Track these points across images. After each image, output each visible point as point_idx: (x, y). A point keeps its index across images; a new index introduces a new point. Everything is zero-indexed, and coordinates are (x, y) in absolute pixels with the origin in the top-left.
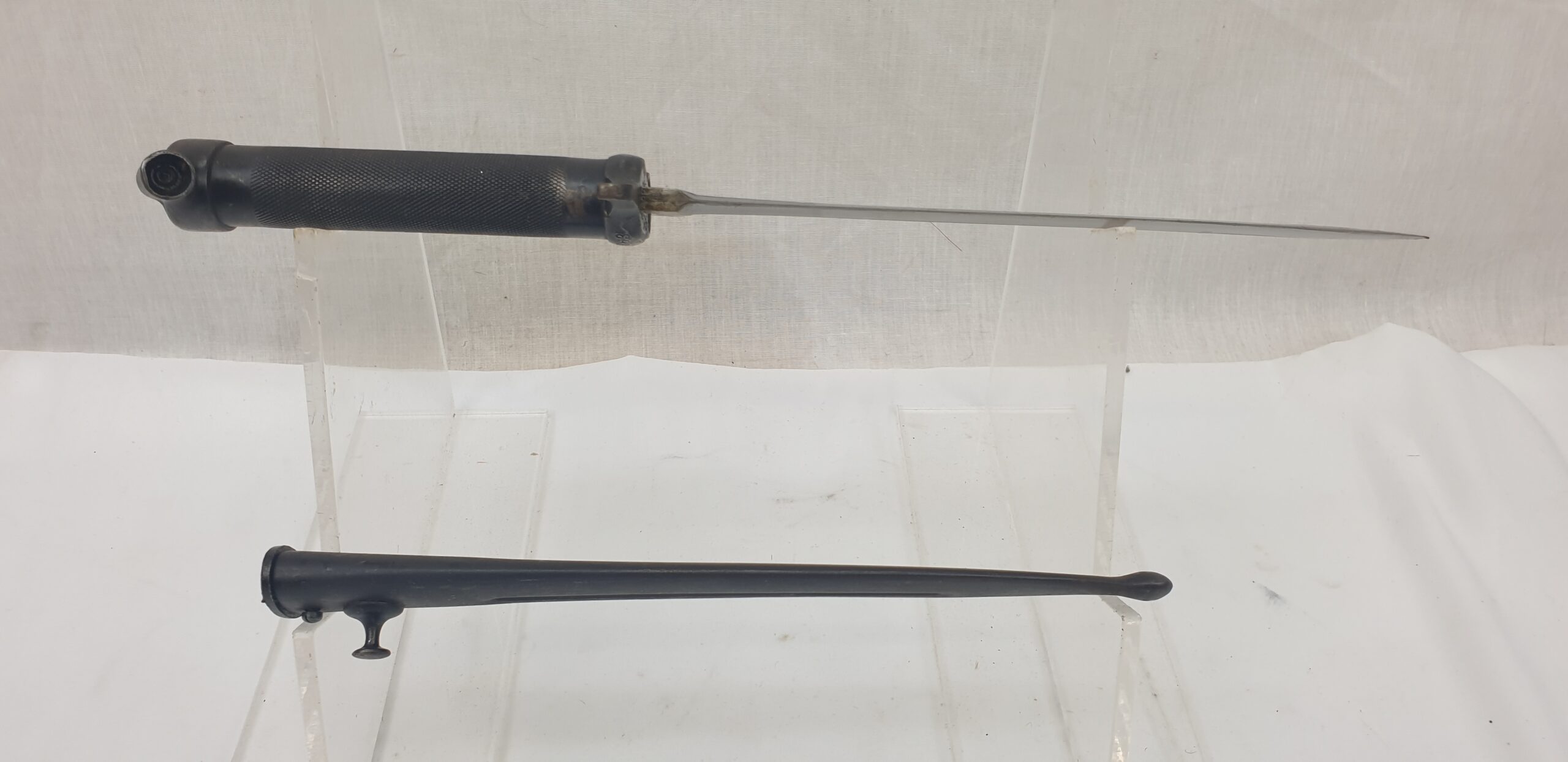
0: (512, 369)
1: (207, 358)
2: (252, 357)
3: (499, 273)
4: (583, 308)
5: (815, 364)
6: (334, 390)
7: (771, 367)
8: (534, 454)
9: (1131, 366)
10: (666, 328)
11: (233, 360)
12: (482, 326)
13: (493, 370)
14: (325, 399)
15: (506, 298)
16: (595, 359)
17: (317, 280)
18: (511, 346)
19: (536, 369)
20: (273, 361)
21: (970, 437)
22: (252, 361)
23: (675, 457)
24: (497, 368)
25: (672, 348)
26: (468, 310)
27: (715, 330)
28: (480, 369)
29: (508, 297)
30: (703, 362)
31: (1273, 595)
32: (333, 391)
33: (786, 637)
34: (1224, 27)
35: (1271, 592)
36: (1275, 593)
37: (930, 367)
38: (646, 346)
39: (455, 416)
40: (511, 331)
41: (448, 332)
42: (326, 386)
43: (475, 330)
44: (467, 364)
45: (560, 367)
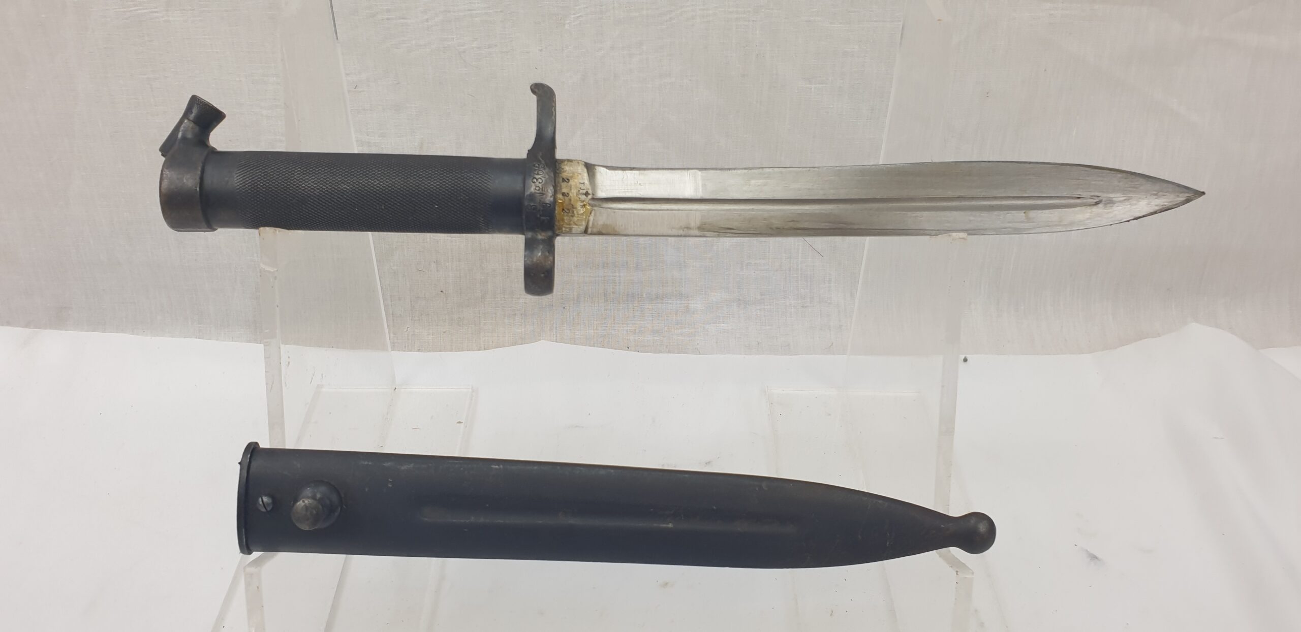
0: (445, 350)
1: (196, 338)
2: (232, 338)
3: (437, 271)
4: (505, 300)
5: (698, 350)
6: (289, 363)
7: (660, 352)
8: (460, 422)
9: (968, 357)
10: (573, 318)
11: (217, 340)
12: (422, 315)
13: (430, 351)
14: (280, 371)
15: (442, 291)
16: (514, 344)
17: (277, 271)
18: (445, 332)
19: (465, 351)
20: (249, 341)
21: (830, 415)
22: (232, 341)
23: (577, 426)
24: (434, 350)
25: (578, 335)
26: (411, 301)
27: (614, 320)
28: (419, 350)
29: (444, 292)
30: (603, 346)
31: (1094, 557)
32: (287, 363)
33: (666, 584)
34: (1045, 70)
35: (1092, 554)
36: (1095, 556)
37: (796, 355)
38: (556, 332)
39: (396, 390)
40: (446, 319)
41: (393, 320)
42: (282, 359)
43: (416, 318)
44: (408, 346)
45: (485, 349)
